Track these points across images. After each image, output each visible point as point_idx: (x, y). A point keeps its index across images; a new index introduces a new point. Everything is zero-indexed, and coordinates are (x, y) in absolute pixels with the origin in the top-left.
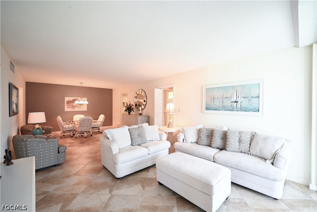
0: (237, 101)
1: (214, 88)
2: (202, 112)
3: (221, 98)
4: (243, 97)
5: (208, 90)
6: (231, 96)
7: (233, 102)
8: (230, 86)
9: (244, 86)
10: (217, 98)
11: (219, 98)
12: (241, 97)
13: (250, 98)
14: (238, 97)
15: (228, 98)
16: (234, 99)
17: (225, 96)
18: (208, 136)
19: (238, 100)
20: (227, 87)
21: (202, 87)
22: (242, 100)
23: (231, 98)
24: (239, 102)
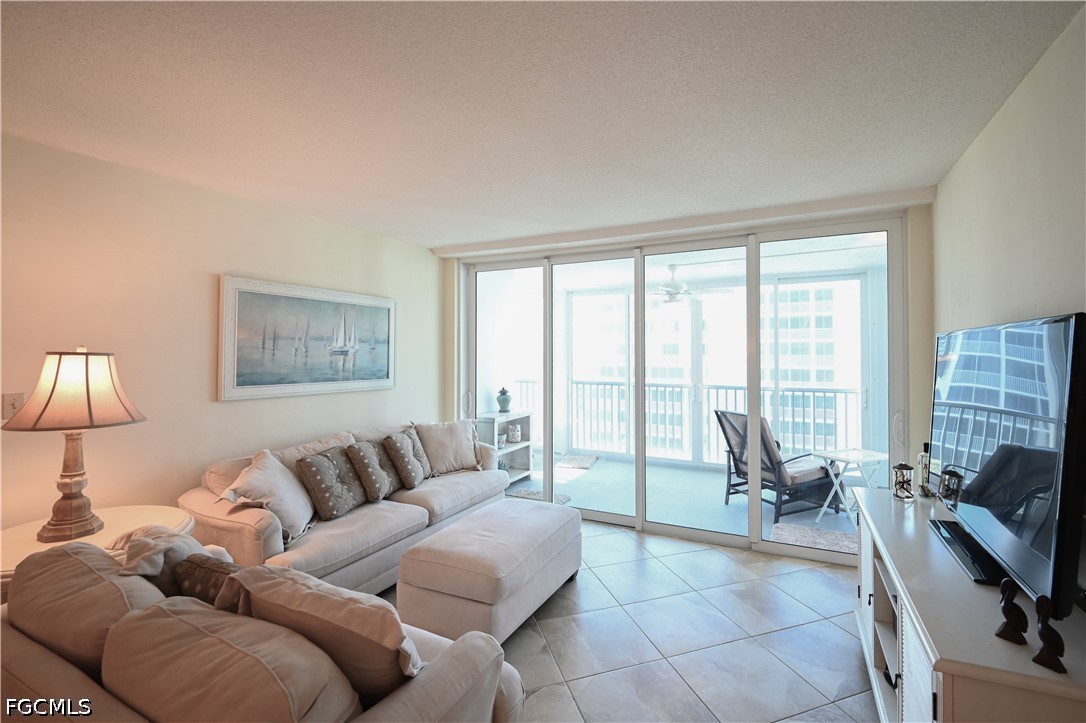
0: (345, 349)
2: (216, 396)
3: (300, 339)
4: (361, 341)
5: (249, 299)
6: (330, 335)
7: (334, 353)
8: (329, 303)
9: (361, 310)
10: (286, 338)
11: (293, 339)
12: (355, 339)
13: (372, 342)
14: (350, 340)
15: (321, 338)
16: (339, 344)
17: (312, 334)
18: (339, 476)
19: (348, 347)
20: (318, 304)
21: (218, 282)
22: (357, 347)
23: (330, 339)
24: (351, 351)
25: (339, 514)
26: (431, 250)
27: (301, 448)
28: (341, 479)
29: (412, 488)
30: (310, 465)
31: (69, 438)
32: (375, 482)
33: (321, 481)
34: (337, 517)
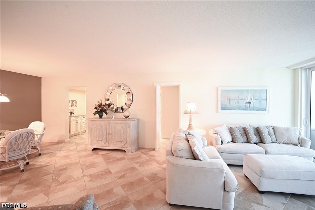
0: (250, 102)
1: (230, 90)
2: (217, 112)
3: (236, 100)
4: (255, 100)
5: (224, 91)
6: (245, 98)
7: (247, 103)
8: (245, 90)
9: (255, 91)
10: (233, 99)
12: (253, 99)
13: (260, 100)
14: (252, 99)
15: (243, 99)
16: (248, 101)
17: (240, 98)
20: (242, 91)
21: (217, 88)
22: (254, 101)
23: (245, 99)
24: (252, 103)
25: (238, 142)
26: (287, 67)
27: (234, 125)
28: (241, 134)
29: (265, 143)
30: (232, 129)
31: (190, 116)
32: (251, 138)
33: (234, 133)
34: (237, 143)
